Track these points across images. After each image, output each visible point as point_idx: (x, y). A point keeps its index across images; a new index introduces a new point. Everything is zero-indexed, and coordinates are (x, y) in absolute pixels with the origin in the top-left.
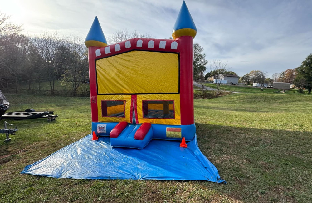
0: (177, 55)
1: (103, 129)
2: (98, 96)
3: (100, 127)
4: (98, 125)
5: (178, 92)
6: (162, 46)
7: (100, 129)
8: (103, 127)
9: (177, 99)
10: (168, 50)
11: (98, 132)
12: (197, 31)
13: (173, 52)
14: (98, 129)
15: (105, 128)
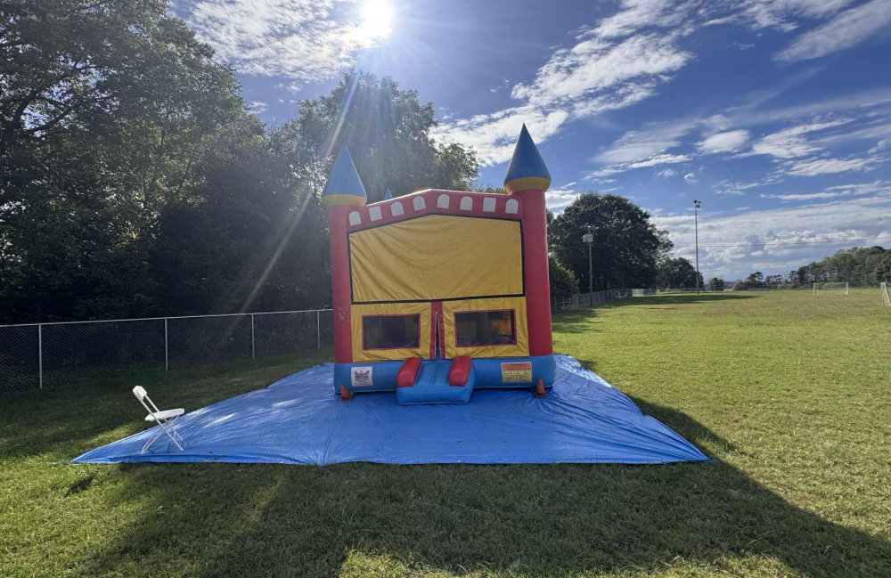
0: (518, 223)
1: (365, 376)
2: (353, 307)
3: (359, 372)
4: (354, 369)
5: (521, 293)
6: (490, 205)
7: (358, 376)
8: (365, 371)
9: (520, 306)
10: (500, 215)
11: (353, 385)
12: (550, 179)
13: (511, 218)
14: (353, 376)
15: (371, 374)
